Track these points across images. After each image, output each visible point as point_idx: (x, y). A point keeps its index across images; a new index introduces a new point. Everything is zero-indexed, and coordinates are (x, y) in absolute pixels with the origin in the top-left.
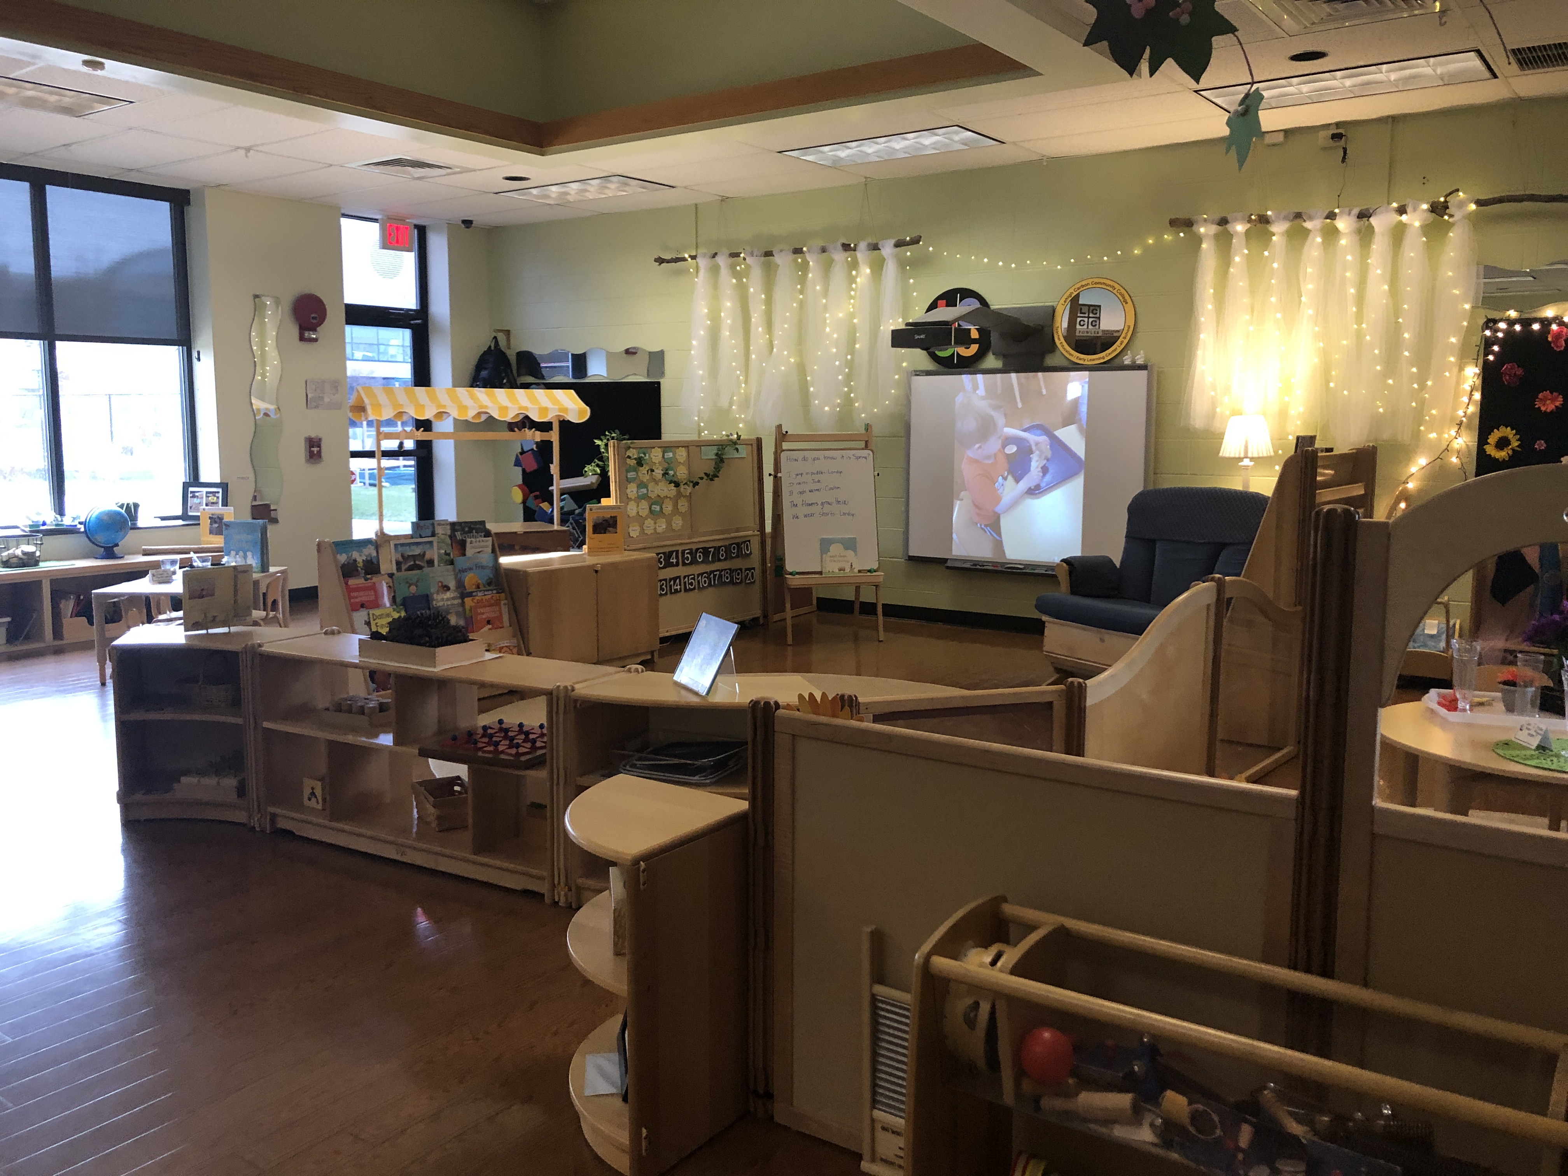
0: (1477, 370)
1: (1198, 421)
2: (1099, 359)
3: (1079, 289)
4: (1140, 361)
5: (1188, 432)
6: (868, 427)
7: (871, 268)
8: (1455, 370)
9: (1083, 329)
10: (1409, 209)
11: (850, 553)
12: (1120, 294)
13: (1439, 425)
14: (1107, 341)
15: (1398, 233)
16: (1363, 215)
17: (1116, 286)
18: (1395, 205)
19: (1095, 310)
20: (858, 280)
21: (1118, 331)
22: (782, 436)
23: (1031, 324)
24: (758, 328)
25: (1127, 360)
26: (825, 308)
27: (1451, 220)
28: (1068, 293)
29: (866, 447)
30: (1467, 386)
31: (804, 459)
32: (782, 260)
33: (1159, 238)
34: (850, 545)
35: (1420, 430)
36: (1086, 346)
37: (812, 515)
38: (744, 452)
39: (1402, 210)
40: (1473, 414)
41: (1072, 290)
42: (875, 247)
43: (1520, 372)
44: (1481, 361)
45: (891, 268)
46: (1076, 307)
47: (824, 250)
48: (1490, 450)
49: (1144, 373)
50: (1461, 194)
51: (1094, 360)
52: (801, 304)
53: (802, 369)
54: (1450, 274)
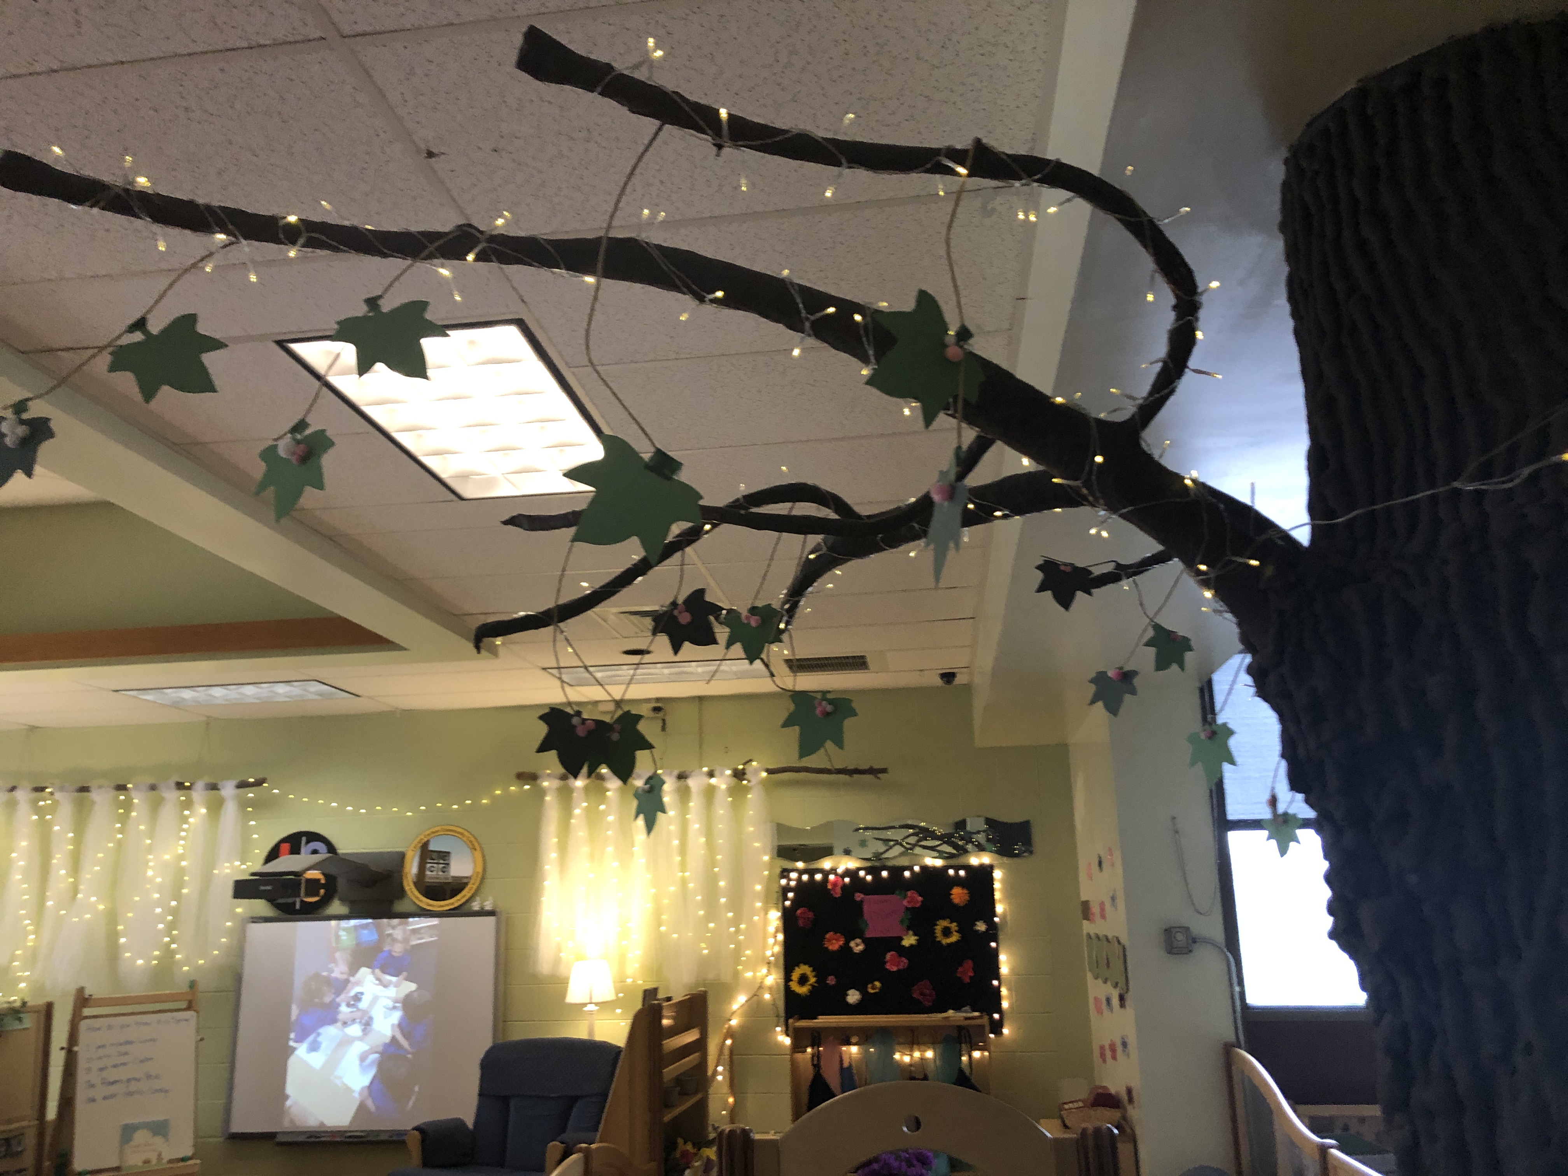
0: (779, 914)
1: (544, 966)
2: (447, 905)
3: (428, 835)
4: (488, 907)
5: (536, 979)
6: (193, 985)
7: (208, 808)
8: (762, 914)
9: (433, 874)
10: (717, 773)
11: (158, 1141)
12: (471, 842)
13: (752, 965)
14: (455, 887)
15: (710, 792)
16: (682, 777)
17: (466, 834)
18: (705, 769)
19: (444, 856)
20: (191, 820)
21: (467, 877)
22: (82, 1000)
23: (380, 870)
24: (60, 872)
25: (476, 906)
26: (150, 849)
27: (750, 785)
28: (418, 839)
29: (189, 1008)
30: (771, 929)
31: (110, 1027)
32: (101, 798)
33: (505, 790)
34: (160, 1129)
35: (738, 970)
36: (436, 891)
37: (113, 1096)
38: (28, 1022)
39: (711, 774)
40: (778, 953)
41: (422, 837)
42: (214, 787)
43: (811, 915)
44: (780, 906)
45: (230, 809)
46: (426, 854)
47: (153, 788)
48: (795, 986)
49: (491, 920)
50: (754, 763)
51: (442, 906)
52: (119, 843)
53: (112, 917)
54: (752, 829)
